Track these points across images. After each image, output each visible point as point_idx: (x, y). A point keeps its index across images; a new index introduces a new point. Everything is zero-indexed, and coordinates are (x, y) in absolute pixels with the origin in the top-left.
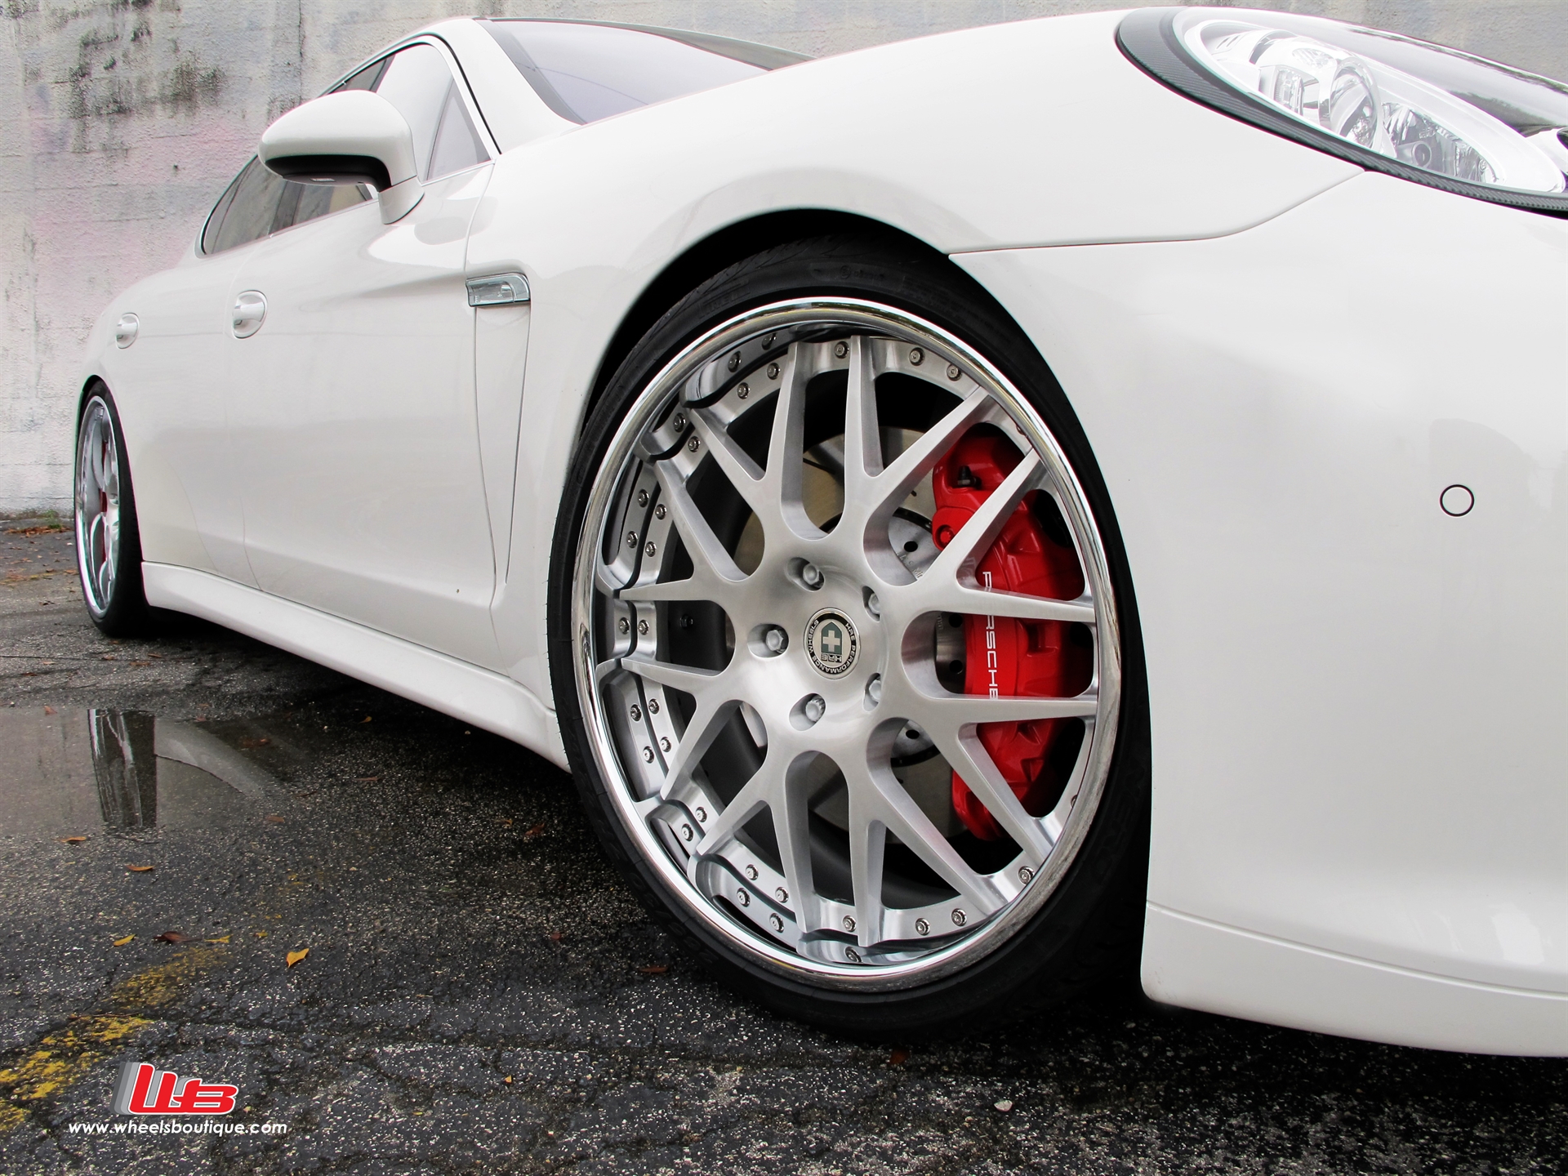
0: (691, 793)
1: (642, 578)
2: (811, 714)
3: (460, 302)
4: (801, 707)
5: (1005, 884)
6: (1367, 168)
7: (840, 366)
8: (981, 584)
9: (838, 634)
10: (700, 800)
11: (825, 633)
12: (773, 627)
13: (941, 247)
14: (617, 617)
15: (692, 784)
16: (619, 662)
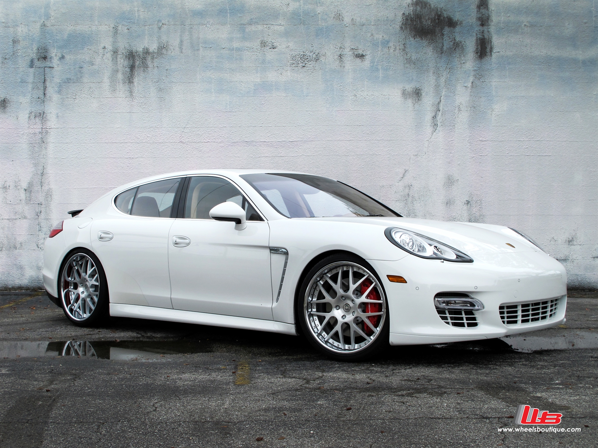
0: (323, 332)
1: (313, 300)
2: (344, 318)
3: (268, 251)
4: (342, 317)
5: (373, 338)
6: (411, 254)
7: (348, 269)
8: (368, 299)
9: (348, 306)
10: (324, 333)
11: (346, 306)
12: (337, 306)
13: (364, 258)
14: (310, 305)
15: (323, 331)
16: (310, 313)
